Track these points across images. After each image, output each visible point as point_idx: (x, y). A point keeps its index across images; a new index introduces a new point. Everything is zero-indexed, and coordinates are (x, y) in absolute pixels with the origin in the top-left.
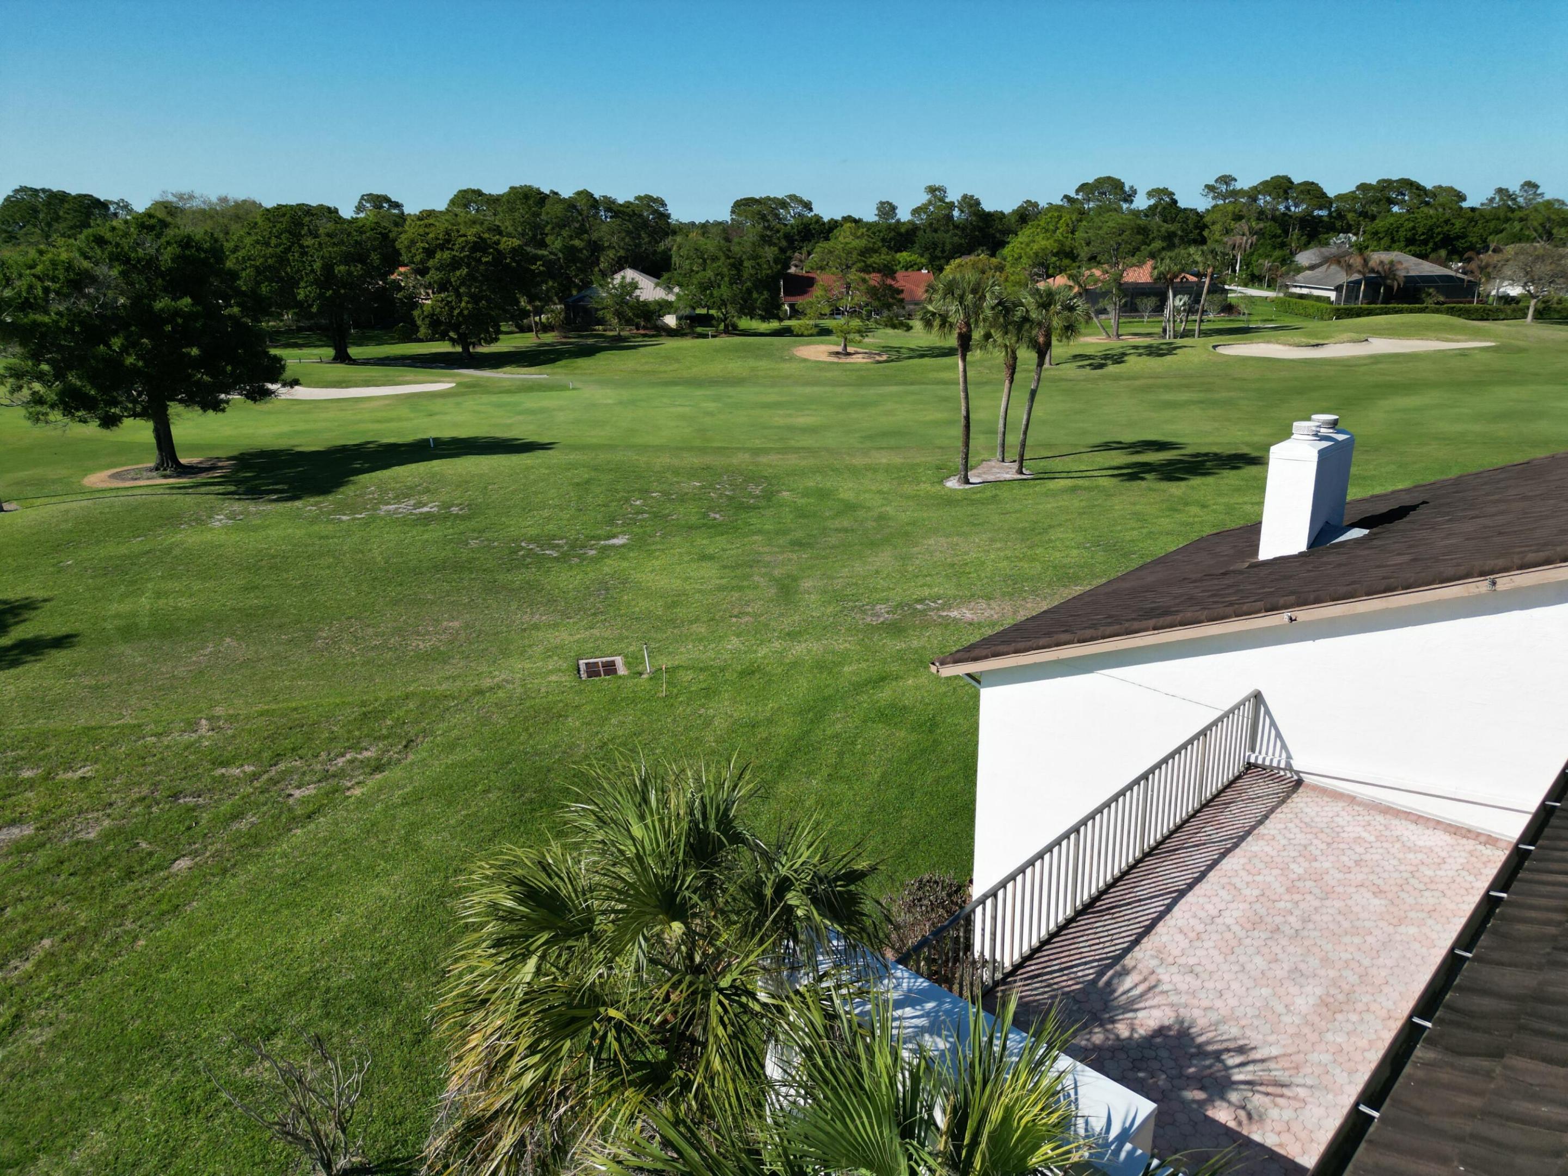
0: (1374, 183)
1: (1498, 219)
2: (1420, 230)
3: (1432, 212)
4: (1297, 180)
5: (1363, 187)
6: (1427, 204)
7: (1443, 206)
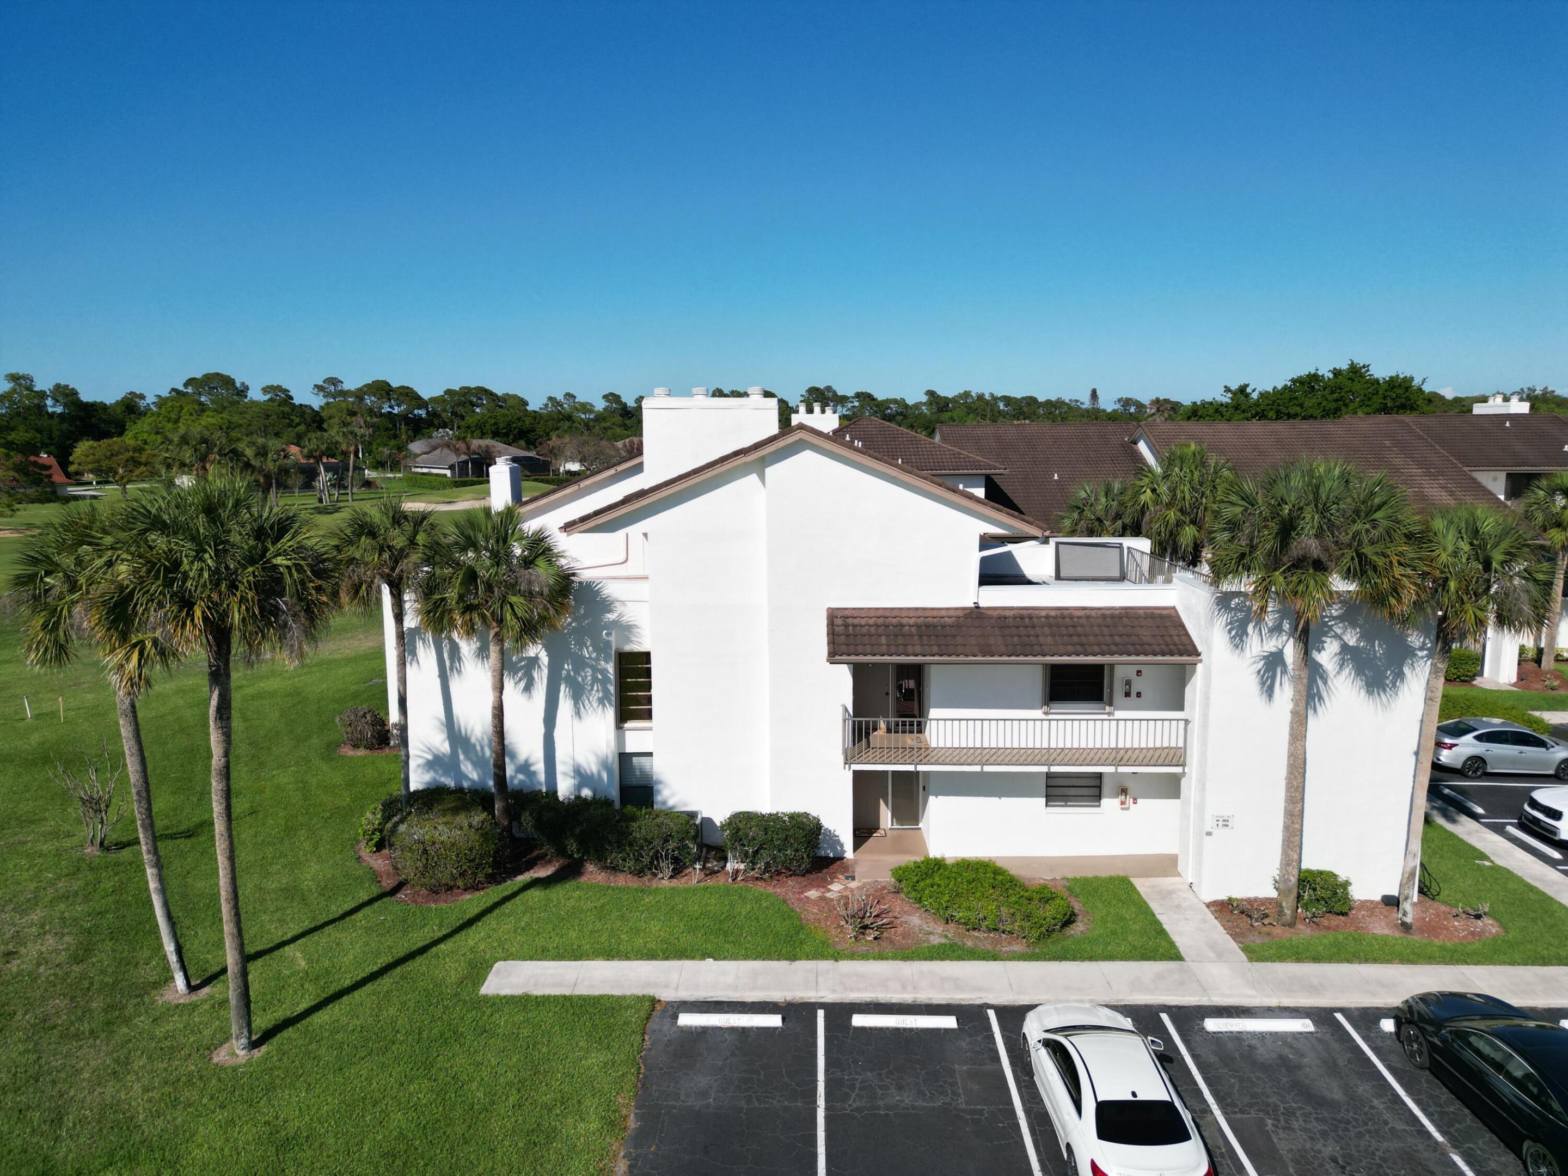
0: (457, 389)
1: (554, 419)
2: (501, 426)
3: (506, 412)
4: (395, 384)
5: (449, 392)
6: (501, 407)
7: (512, 407)
